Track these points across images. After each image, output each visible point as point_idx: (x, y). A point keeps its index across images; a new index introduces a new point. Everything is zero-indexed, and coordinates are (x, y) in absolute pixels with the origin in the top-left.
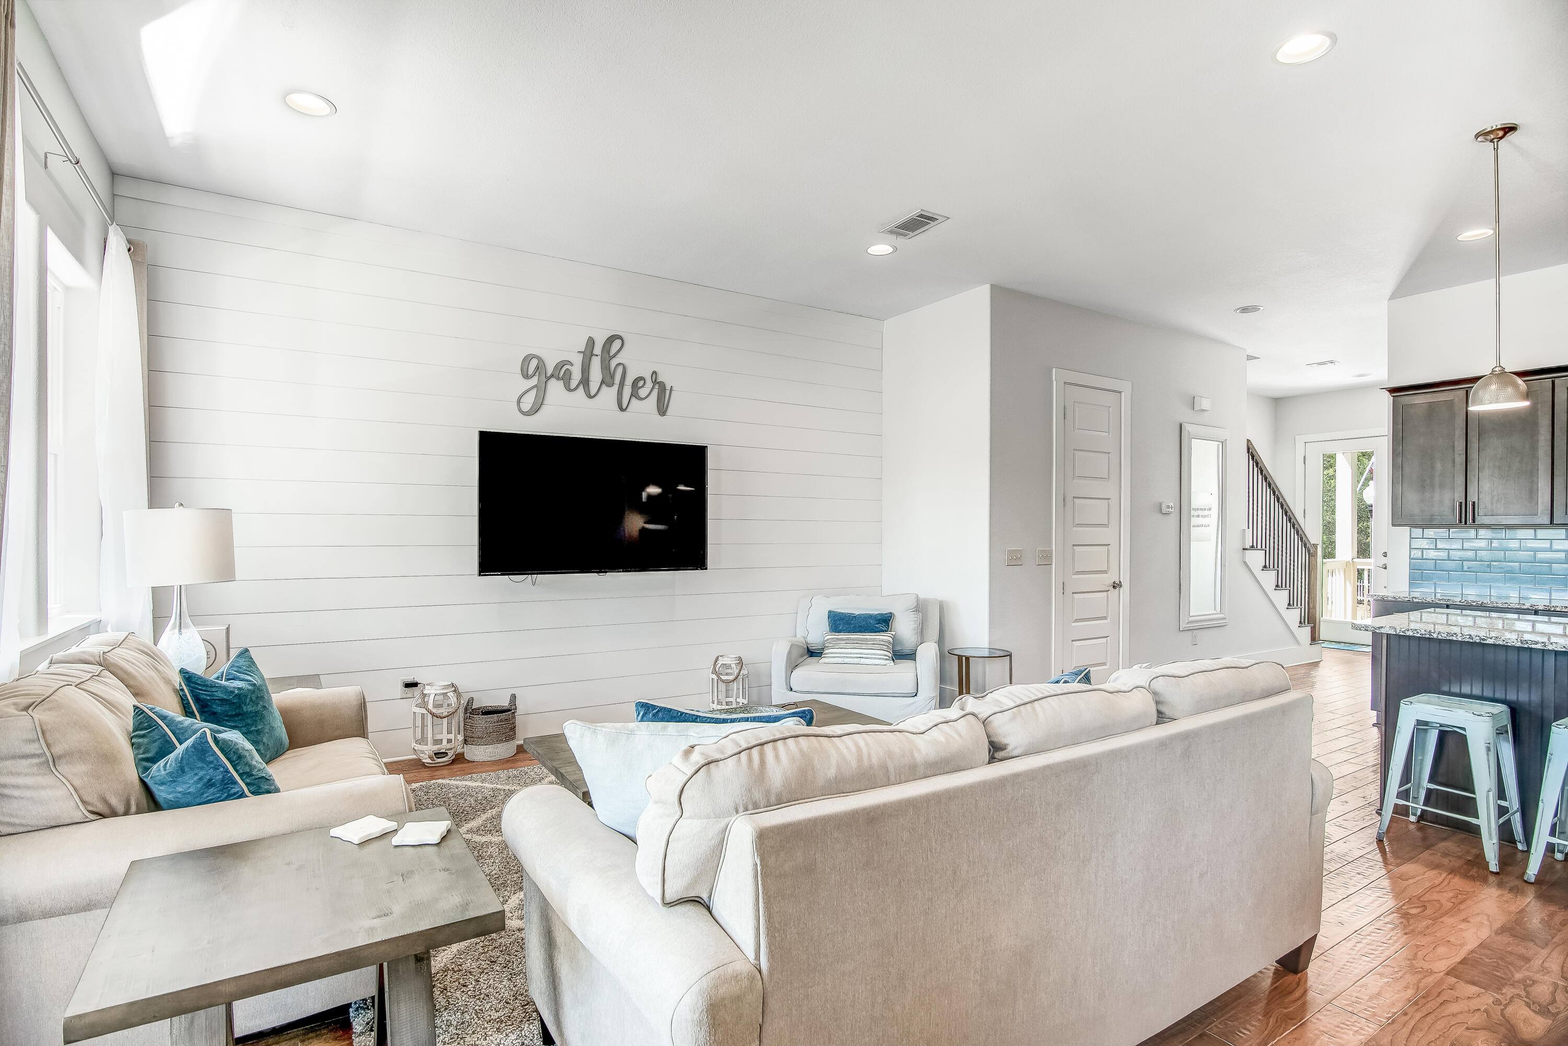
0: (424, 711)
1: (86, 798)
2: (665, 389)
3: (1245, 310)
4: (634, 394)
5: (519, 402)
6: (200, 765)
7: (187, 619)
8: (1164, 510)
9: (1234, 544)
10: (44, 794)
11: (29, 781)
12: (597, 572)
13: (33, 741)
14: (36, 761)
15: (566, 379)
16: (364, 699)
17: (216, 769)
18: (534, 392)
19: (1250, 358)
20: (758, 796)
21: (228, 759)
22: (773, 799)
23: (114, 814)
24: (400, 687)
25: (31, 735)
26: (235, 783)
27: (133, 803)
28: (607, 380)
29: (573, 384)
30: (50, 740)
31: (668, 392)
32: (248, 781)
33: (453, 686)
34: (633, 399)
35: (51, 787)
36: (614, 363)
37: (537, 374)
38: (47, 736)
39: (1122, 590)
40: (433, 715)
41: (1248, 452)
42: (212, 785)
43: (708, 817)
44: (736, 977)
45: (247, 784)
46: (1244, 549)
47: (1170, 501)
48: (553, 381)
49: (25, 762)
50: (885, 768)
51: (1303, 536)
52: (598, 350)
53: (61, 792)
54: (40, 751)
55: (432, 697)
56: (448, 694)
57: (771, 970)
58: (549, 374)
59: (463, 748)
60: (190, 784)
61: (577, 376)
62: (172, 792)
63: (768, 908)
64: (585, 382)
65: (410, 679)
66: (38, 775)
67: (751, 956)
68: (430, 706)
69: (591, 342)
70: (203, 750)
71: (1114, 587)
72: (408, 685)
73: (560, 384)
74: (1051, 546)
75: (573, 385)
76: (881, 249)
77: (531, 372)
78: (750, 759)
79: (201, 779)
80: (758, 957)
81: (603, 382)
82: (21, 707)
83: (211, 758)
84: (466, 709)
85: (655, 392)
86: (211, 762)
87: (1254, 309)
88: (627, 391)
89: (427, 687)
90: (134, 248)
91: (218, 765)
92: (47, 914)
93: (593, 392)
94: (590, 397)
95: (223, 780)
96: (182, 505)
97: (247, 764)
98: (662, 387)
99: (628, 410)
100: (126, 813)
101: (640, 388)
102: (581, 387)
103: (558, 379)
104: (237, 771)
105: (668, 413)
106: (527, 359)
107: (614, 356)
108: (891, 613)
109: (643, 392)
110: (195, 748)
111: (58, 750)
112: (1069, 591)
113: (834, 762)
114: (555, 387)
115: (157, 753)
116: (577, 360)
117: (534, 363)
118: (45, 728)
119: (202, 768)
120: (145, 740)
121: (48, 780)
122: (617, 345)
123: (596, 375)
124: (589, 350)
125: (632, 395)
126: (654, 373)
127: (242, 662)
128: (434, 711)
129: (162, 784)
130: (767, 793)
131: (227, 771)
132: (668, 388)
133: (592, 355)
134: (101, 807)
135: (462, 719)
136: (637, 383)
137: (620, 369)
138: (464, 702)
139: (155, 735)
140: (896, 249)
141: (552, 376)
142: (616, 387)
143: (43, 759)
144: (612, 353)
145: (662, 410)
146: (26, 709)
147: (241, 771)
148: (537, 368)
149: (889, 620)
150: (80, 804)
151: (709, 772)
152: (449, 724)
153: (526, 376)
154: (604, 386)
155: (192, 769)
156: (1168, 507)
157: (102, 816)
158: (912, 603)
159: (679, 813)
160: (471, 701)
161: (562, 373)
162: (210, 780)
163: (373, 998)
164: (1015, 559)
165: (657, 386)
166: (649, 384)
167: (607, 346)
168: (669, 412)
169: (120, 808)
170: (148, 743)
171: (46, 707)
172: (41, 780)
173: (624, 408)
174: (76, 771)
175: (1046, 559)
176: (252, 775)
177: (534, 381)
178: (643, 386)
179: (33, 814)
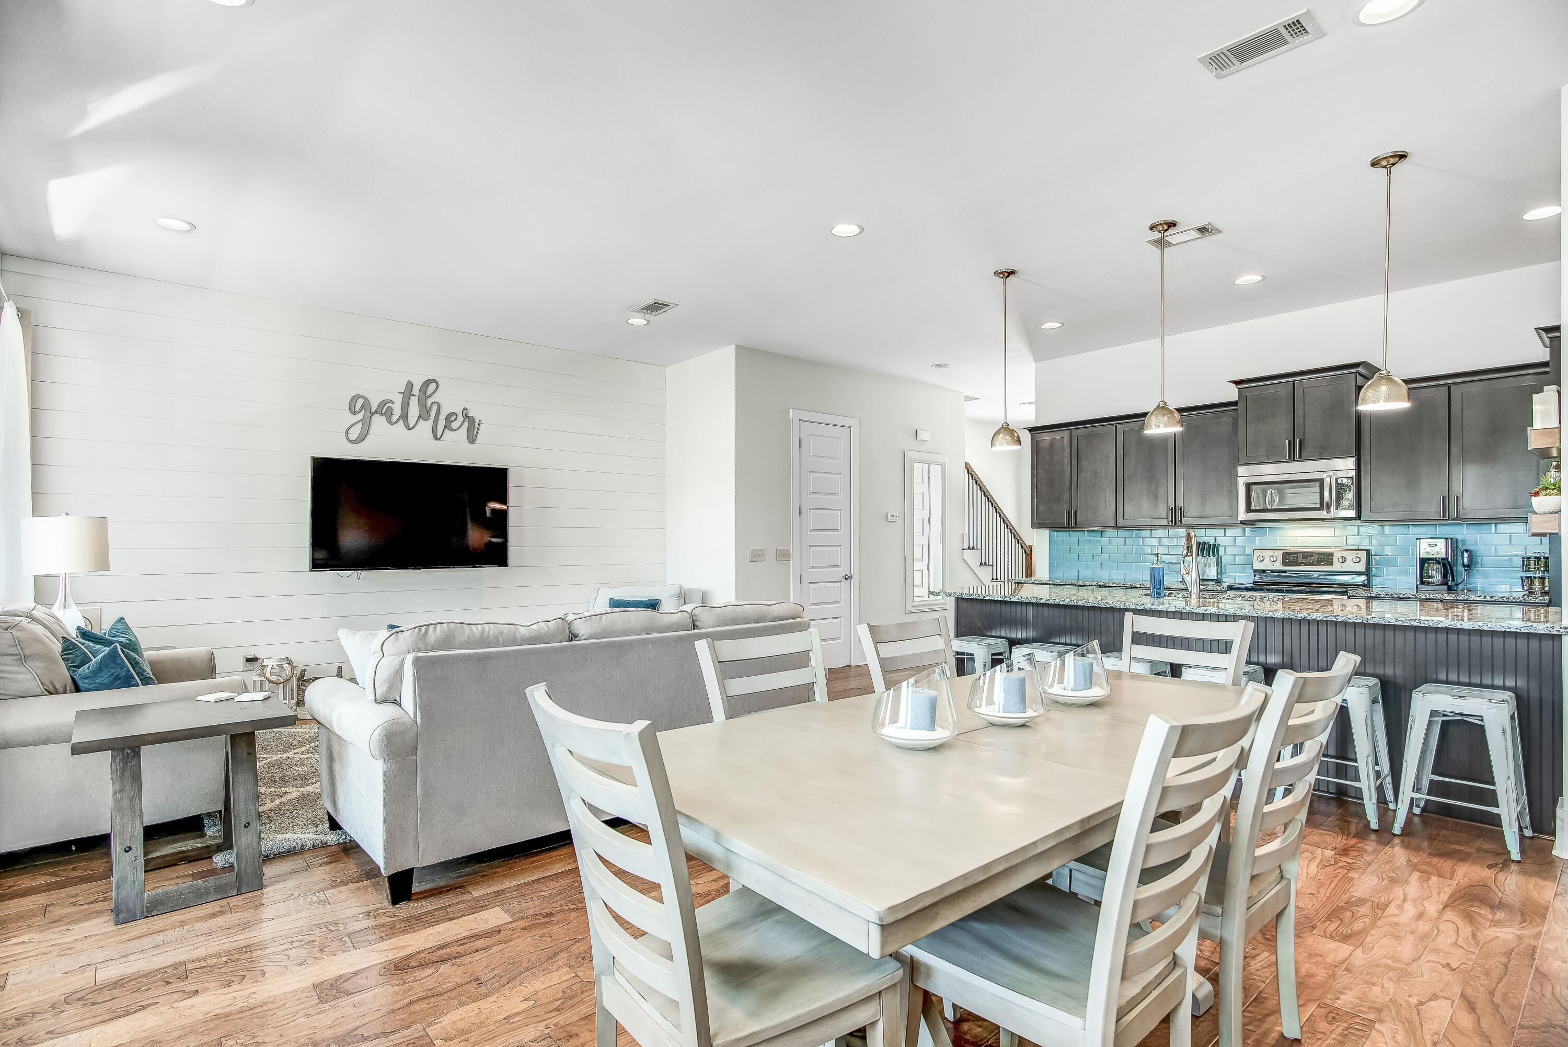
0: (263, 679)
1: (44, 682)
2: (474, 423)
3: (939, 366)
4: (447, 427)
5: (347, 432)
6: (112, 665)
7: (70, 601)
8: (890, 518)
9: (955, 545)
10: (19, 677)
11: (11, 669)
12: (413, 569)
13: (13, 646)
14: (15, 657)
15: (388, 414)
16: (213, 655)
17: (122, 668)
18: (360, 425)
19: (967, 399)
20: (421, 646)
21: (130, 663)
22: (429, 647)
23: (57, 693)
24: (242, 662)
25: (12, 643)
26: (134, 678)
27: (68, 689)
28: (424, 414)
29: (395, 418)
30: (23, 647)
31: (477, 425)
32: (141, 677)
33: (288, 660)
34: (447, 430)
35: (23, 673)
36: (430, 401)
37: (363, 411)
38: (21, 643)
39: (852, 580)
40: (270, 682)
41: (968, 473)
42: (119, 679)
43: (394, 655)
44: (403, 723)
45: (141, 680)
46: (963, 549)
47: (897, 511)
48: (377, 415)
49: (8, 658)
50: (496, 637)
51: (1019, 539)
52: (416, 391)
53: (29, 676)
54: (17, 652)
55: (269, 668)
56: (284, 666)
57: (422, 723)
58: (373, 410)
59: (296, 711)
60: (105, 677)
61: (397, 412)
62: (93, 683)
63: (420, 694)
64: (405, 416)
65: (250, 655)
66: (16, 666)
67: (412, 715)
68: (268, 675)
69: (410, 385)
70: (115, 656)
71: (846, 579)
72: (250, 660)
73: (383, 419)
74: (789, 546)
75: (394, 420)
76: (638, 321)
77: (357, 409)
78: (420, 631)
79: (112, 674)
80: (415, 716)
81: (420, 417)
82: (3, 628)
83: (120, 662)
84: (299, 679)
85: (466, 425)
86: (120, 664)
87: (945, 366)
88: (441, 424)
89: (265, 660)
90: (22, 314)
91: (123, 666)
92: (22, 745)
93: (411, 424)
94: (409, 429)
95: (126, 676)
96: (67, 514)
97: (140, 667)
98: (472, 421)
99: (442, 439)
100: (65, 692)
101: (453, 421)
102: (401, 421)
103: (381, 414)
104: (135, 671)
105: (476, 442)
106: (354, 399)
107: (430, 396)
108: (658, 599)
109: (455, 425)
110: (110, 655)
111: (27, 652)
112: (805, 580)
113: (466, 634)
114: (379, 421)
115: (80, 663)
116: (398, 400)
117: (360, 402)
118: (19, 639)
119: (113, 668)
120: (72, 656)
121: (22, 669)
122: (432, 387)
123: (414, 411)
124: (408, 391)
125: (445, 427)
126: (465, 409)
127: (119, 626)
128: (271, 678)
129: (86, 678)
130: (426, 645)
131: (128, 670)
132: (477, 421)
133: (411, 395)
134: (51, 689)
135: (295, 687)
136: (450, 417)
137: (435, 406)
138: (298, 672)
139: (78, 653)
140: (649, 322)
141: (376, 412)
142: (431, 421)
143: (19, 657)
144: (429, 393)
145: (472, 439)
146: (7, 629)
147: (137, 671)
148: (363, 406)
149: (656, 605)
150: (40, 684)
151: (397, 636)
152: (284, 688)
153: (354, 412)
154: (421, 420)
155: (107, 668)
156: (893, 516)
157: (51, 693)
158: (675, 590)
159: (382, 655)
160: (304, 671)
161: (385, 409)
162: (118, 675)
163: (220, 812)
164: (757, 556)
165: (467, 420)
166: (460, 418)
167: (424, 389)
168: (478, 440)
169: (61, 690)
170: (75, 657)
171: (17, 629)
172: (16, 669)
173: (439, 437)
174: (38, 665)
175: (784, 556)
176: (144, 675)
177: (360, 416)
178: (454, 420)
179: (14, 688)
